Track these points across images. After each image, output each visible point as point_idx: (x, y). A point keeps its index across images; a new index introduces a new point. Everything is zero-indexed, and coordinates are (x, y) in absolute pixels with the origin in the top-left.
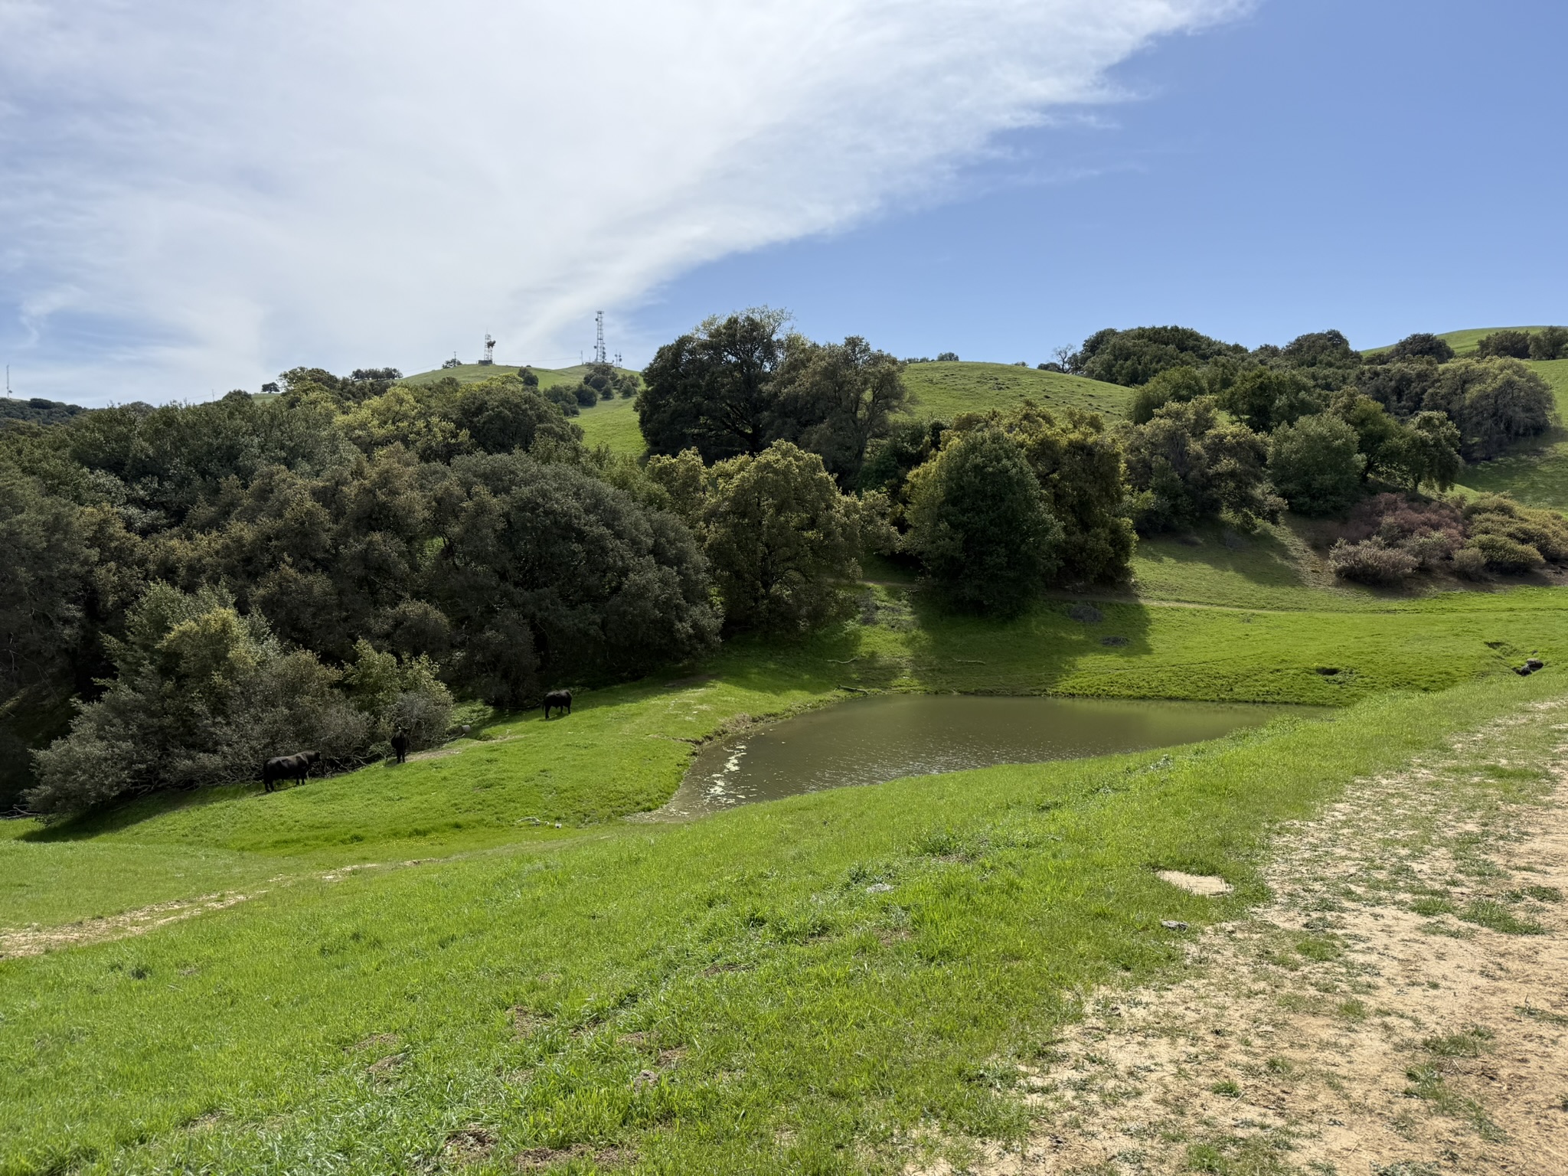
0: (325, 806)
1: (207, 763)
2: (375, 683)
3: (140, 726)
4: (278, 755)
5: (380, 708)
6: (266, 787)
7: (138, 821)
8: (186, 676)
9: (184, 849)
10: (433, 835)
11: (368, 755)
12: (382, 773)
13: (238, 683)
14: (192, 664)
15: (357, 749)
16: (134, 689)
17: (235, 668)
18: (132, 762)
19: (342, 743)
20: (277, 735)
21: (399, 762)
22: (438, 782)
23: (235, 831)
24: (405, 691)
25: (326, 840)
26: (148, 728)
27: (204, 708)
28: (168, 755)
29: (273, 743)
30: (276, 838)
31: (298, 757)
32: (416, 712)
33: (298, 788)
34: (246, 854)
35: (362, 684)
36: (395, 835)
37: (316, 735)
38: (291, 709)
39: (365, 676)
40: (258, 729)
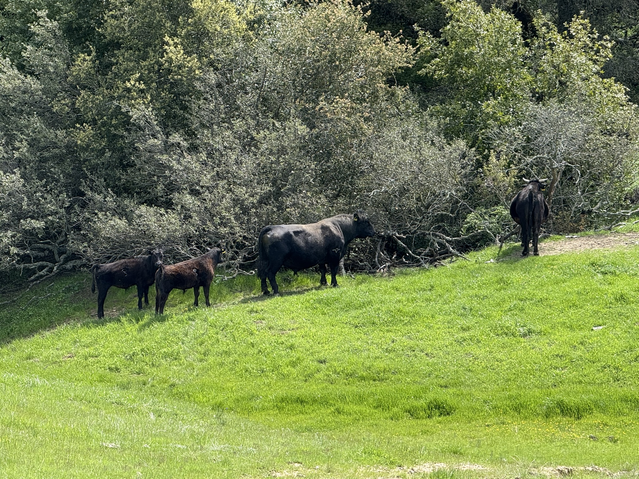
0: (376, 335)
1: (154, 227)
2: (479, 78)
3: (33, 144)
4: (287, 221)
5: (489, 133)
6: (264, 286)
7: (32, 332)
8: (116, 45)
9: (116, 394)
10: (597, 418)
11: (464, 235)
12: (490, 276)
13: (211, 64)
14: (126, 19)
15: (442, 218)
16: (21, 68)
17: (206, 34)
18: (19, 216)
19: (412, 204)
20: (285, 177)
21: (525, 253)
22: (608, 305)
23: (205, 370)
24: (539, 98)
25: (379, 406)
26: (46, 148)
27: (149, 112)
28: (84, 205)
29: (278, 194)
30: (282, 390)
31: (325, 228)
32: (562, 147)
33: (327, 293)
34: (226, 416)
35: (452, 80)
36: (517, 409)
37: (361, 183)
38: (312, 126)
39: (460, 60)
40: (249, 162)
